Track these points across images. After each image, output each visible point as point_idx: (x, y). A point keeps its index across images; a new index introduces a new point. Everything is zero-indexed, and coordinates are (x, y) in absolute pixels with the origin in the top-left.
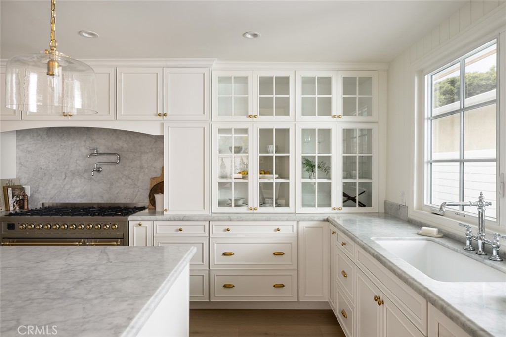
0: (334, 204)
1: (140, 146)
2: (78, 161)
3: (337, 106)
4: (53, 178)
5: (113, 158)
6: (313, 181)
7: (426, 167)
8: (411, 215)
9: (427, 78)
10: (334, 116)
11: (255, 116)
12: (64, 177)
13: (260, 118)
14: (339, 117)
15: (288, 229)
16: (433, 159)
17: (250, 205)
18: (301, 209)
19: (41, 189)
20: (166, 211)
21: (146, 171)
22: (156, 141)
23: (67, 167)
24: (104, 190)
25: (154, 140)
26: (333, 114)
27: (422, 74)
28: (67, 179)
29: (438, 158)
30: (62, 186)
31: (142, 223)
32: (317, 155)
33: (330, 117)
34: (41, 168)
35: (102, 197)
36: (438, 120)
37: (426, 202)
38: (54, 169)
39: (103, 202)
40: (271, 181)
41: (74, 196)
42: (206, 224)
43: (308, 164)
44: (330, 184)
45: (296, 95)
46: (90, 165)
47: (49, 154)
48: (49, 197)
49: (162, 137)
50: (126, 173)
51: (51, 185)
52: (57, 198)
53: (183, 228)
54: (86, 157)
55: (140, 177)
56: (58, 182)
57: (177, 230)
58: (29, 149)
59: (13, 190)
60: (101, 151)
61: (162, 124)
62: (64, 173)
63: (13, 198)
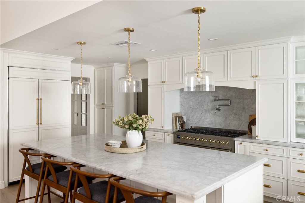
1: (243, 95)
2: (208, 104)
4: (196, 113)
5: (227, 102)
12: (201, 112)
19: (190, 118)
20: (257, 137)
21: (247, 110)
23: (203, 107)
24: (222, 121)
28: (203, 114)
30: (200, 118)
31: (243, 143)
34: (191, 107)
35: (221, 125)
38: (197, 108)
41: (206, 124)
42: (284, 148)
46: (214, 106)
47: (194, 100)
48: (194, 123)
49: (255, 90)
50: (235, 111)
51: (195, 117)
52: (198, 124)
53: (268, 149)
54: (213, 101)
55: (243, 114)
56: (198, 115)
57: (264, 150)
58: (185, 97)
59: (179, 118)
60: (220, 98)
61: (255, 82)
62: (201, 110)
63: (179, 122)
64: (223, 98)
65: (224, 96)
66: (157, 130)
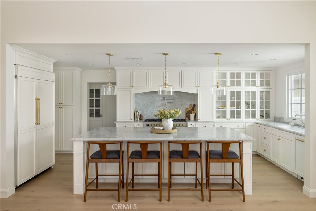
0: (256, 117)
1: (182, 96)
2: (158, 102)
3: (258, 83)
4: (149, 109)
5: (171, 101)
6: (249, 109)
7: (290, 105)
8: (285, 120)
9: (290, 77)
10: (257, 87)
11: (229, 87)
12: (153, 108)
13: (231, 87)
14: (258, 87)
15: (242, 126)
16: (292, 102)
17: (227, 118)
18: (245, 119)
19: (144, 112)
20: (199, 120)
21: (184, 106)
22: (187, 95)
25: (187, 94)
26: (256, 86)
27: (288, 75)
28: (154, 109)
29: (293, 102)
31: (192, 124)
32: (251, 100)
33: (255, 87)
34: (145, 105)
36: (294, 90)
37: (290, 116)
38: (150, 105)
40: (234, 109)
42: (214, 124)
43: (247, 104)
44: (255, 110)
45: (243, 79)
46: (163, 103)
47: (147, 100)
48: (148, 115)
49: (197, 94)
50: (176, 106)
51: (148, 111)
53: (206, 126)
54: (162, 100)
55: (182, 108)
56: (151, 110)
57: (204, 126)
58: (140, 98)
60: (167, 99)
61: (198, 90)
64: (169, 98)
65: (170, 97)
66: (128, 122)
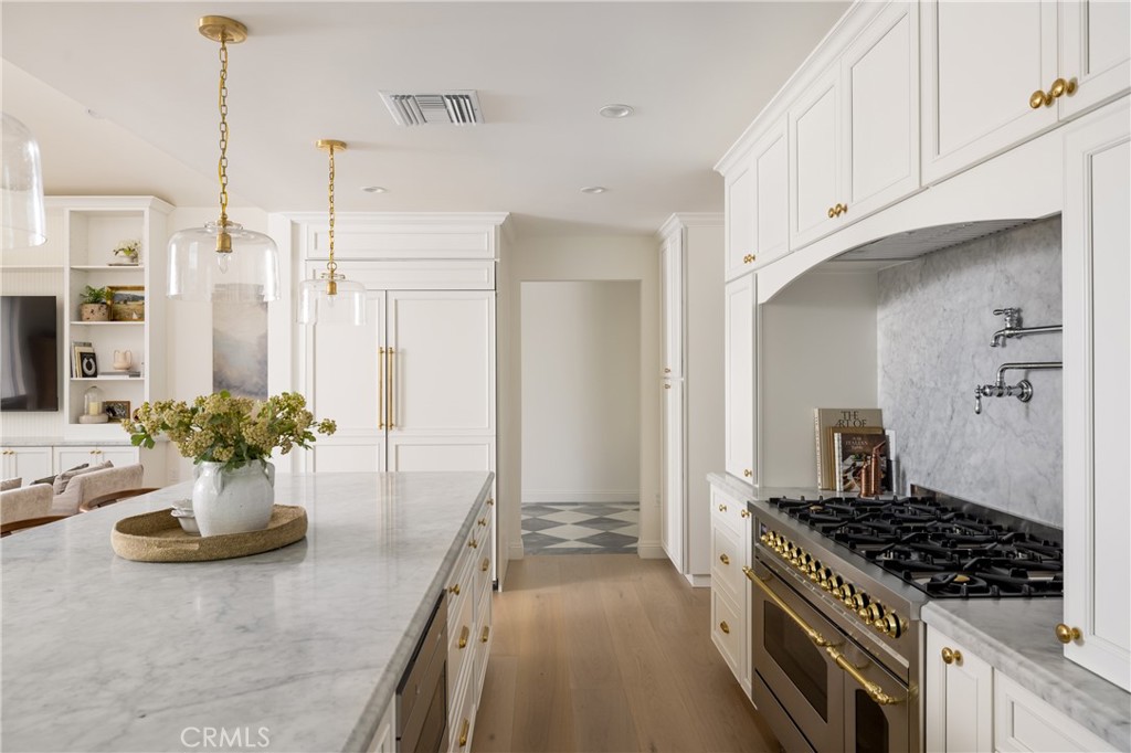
2: (976, 361)
4: (932, 414)
12: (949, 411)
23: (954, 378)
24: (1040, 474)
28: (955, 419)
30: (947, 441)
34: (913, 382)
35: (1034, 499)
38: (933, 385)
39: (1036, 518)
41: (970, 480)
47: (923, 342)
48: (924, 469)
52: (938, 477)
56: (940, 427)
59: (845, 437)
62: (949, 400)
63: (844, 457)
